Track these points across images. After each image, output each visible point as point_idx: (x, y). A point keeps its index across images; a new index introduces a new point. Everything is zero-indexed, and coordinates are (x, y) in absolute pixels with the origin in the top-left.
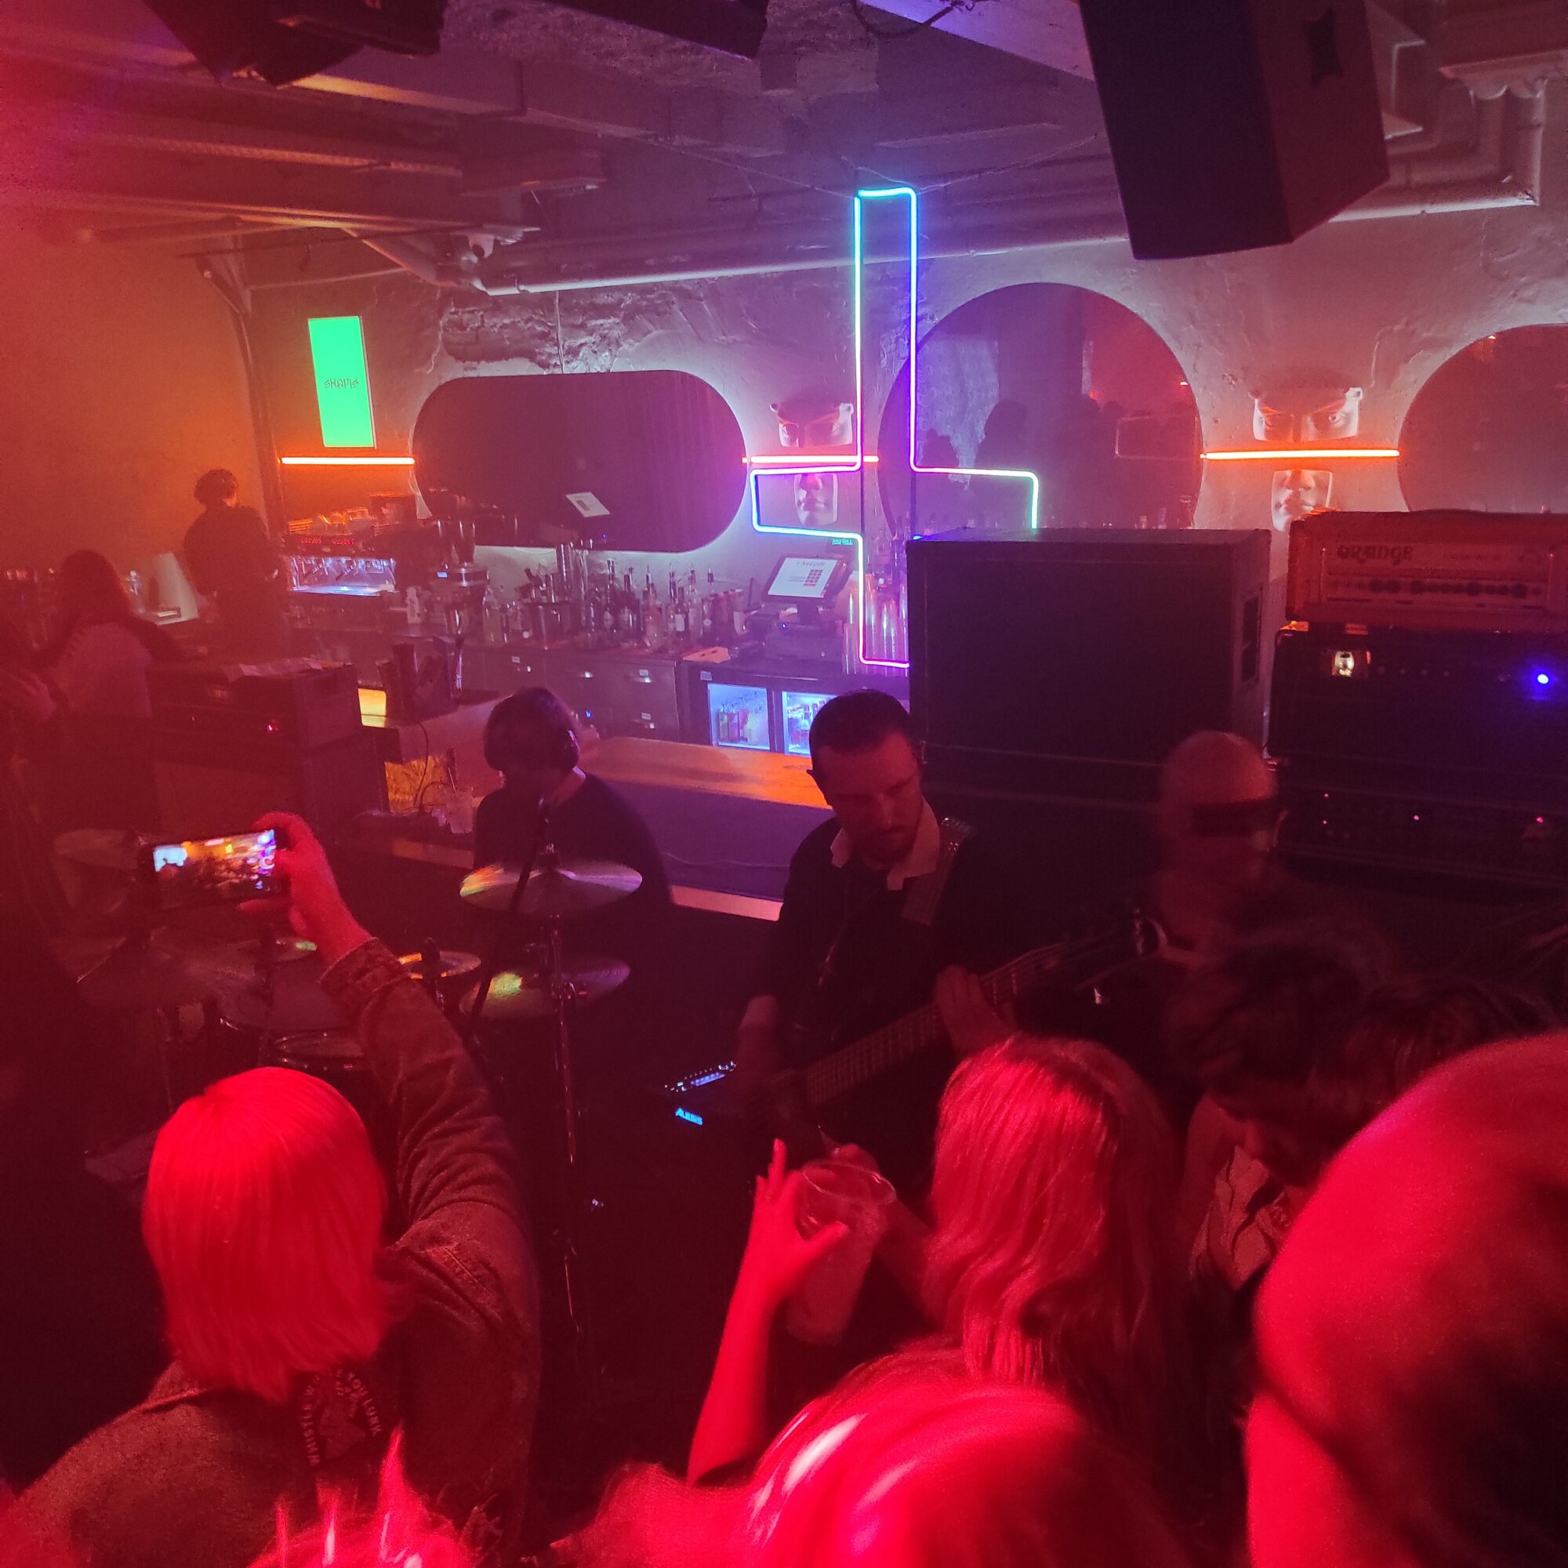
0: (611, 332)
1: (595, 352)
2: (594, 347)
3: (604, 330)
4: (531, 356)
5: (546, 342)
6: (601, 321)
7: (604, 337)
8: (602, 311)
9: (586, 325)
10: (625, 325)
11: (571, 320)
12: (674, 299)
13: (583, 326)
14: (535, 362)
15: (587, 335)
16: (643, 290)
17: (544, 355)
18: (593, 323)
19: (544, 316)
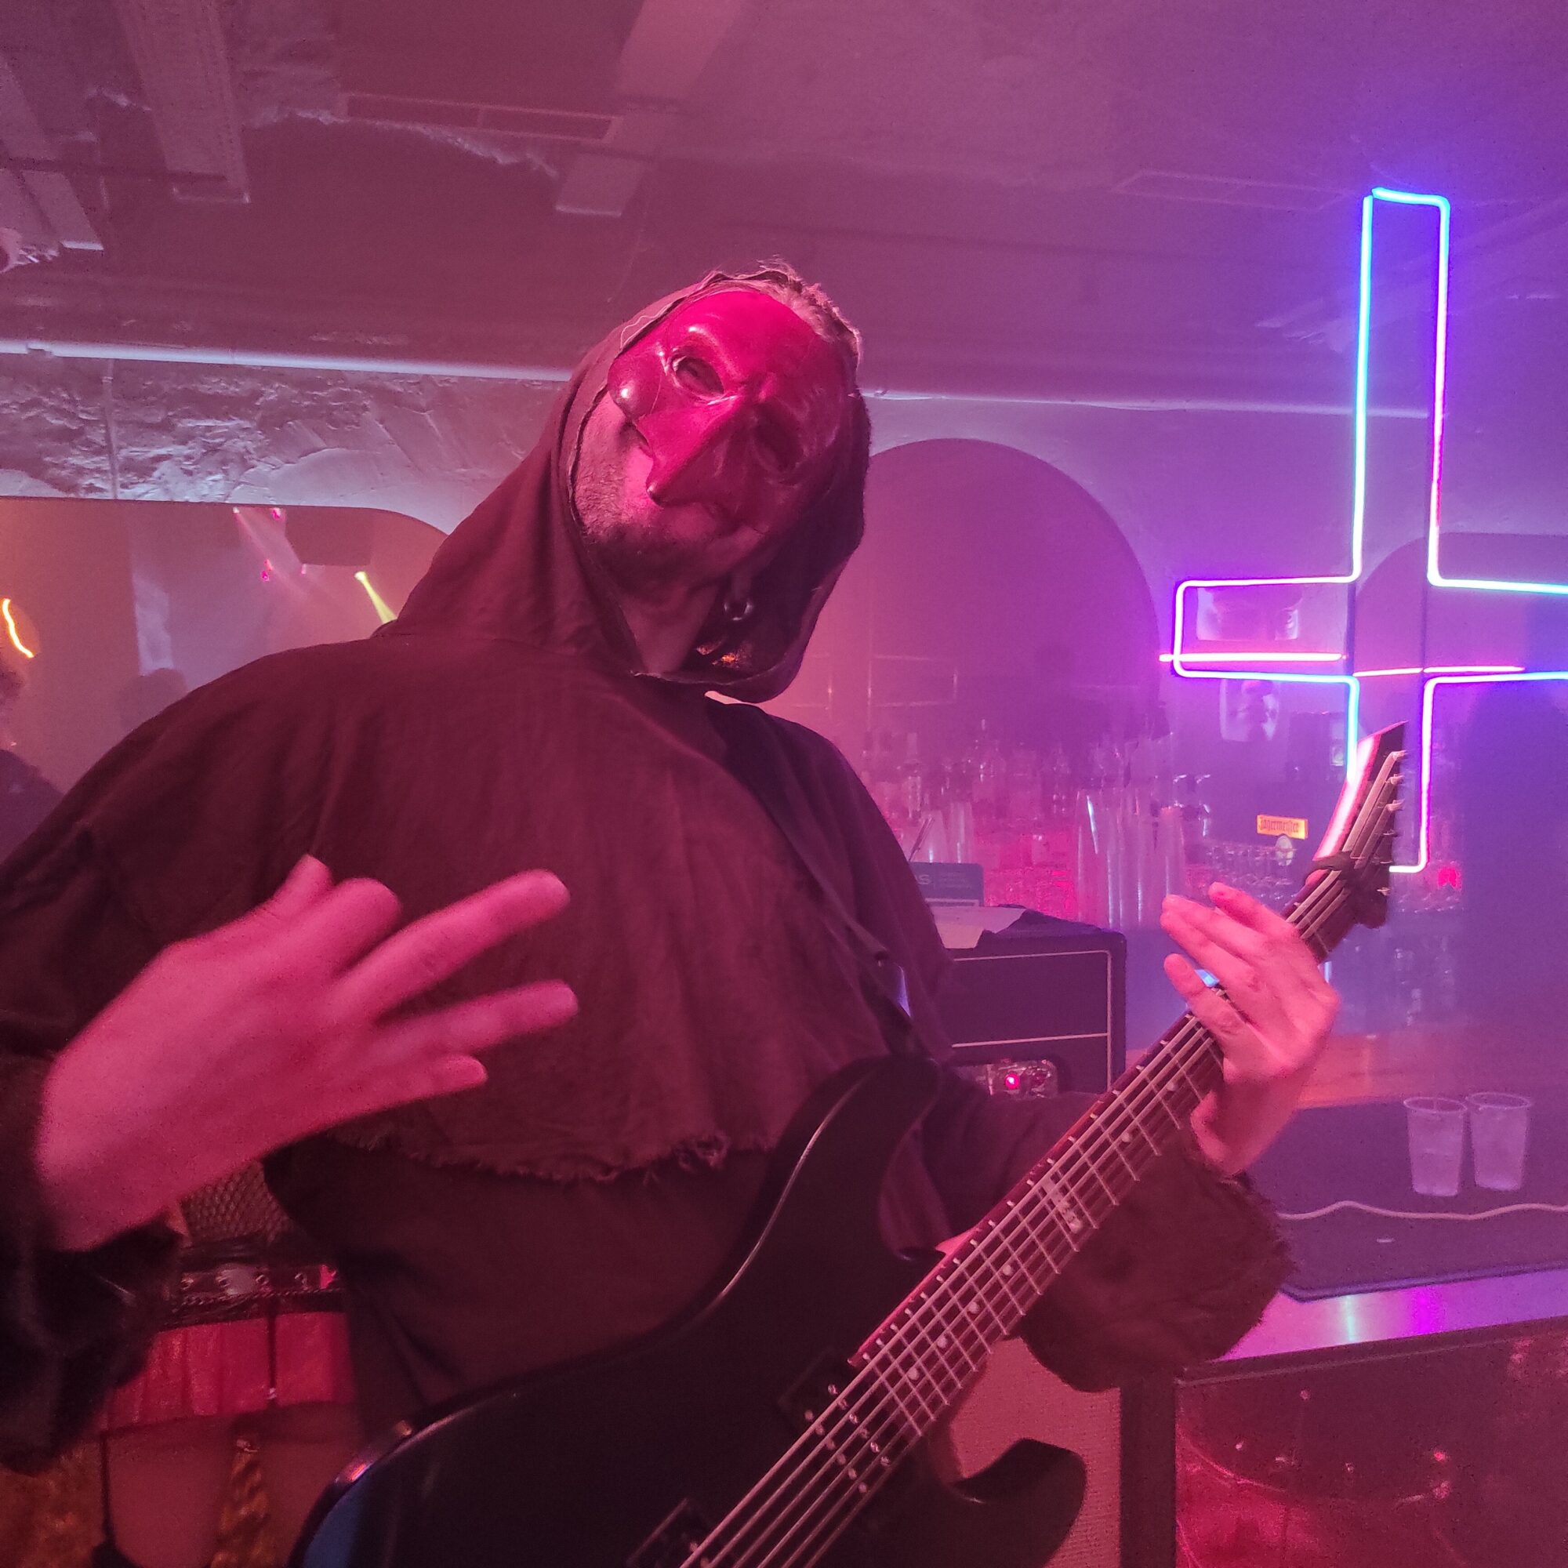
0: (229, 443)
1: (189, 473)
2: (188, 465)
3: (214, 437)
4: (34, 468)
5: (74, 447)
6: (210, 423)
7: (213, 450)
8: (211, 406)
9: (174, 426)
10: (264, 432)
11: (139, 415)
12: (367, 403)
13: (166, 427)
14: (43, 479)
15: (174, 443)
16: (307, 381)
17: (64, 468)
18: (190, 423)
19: (72, 401)
